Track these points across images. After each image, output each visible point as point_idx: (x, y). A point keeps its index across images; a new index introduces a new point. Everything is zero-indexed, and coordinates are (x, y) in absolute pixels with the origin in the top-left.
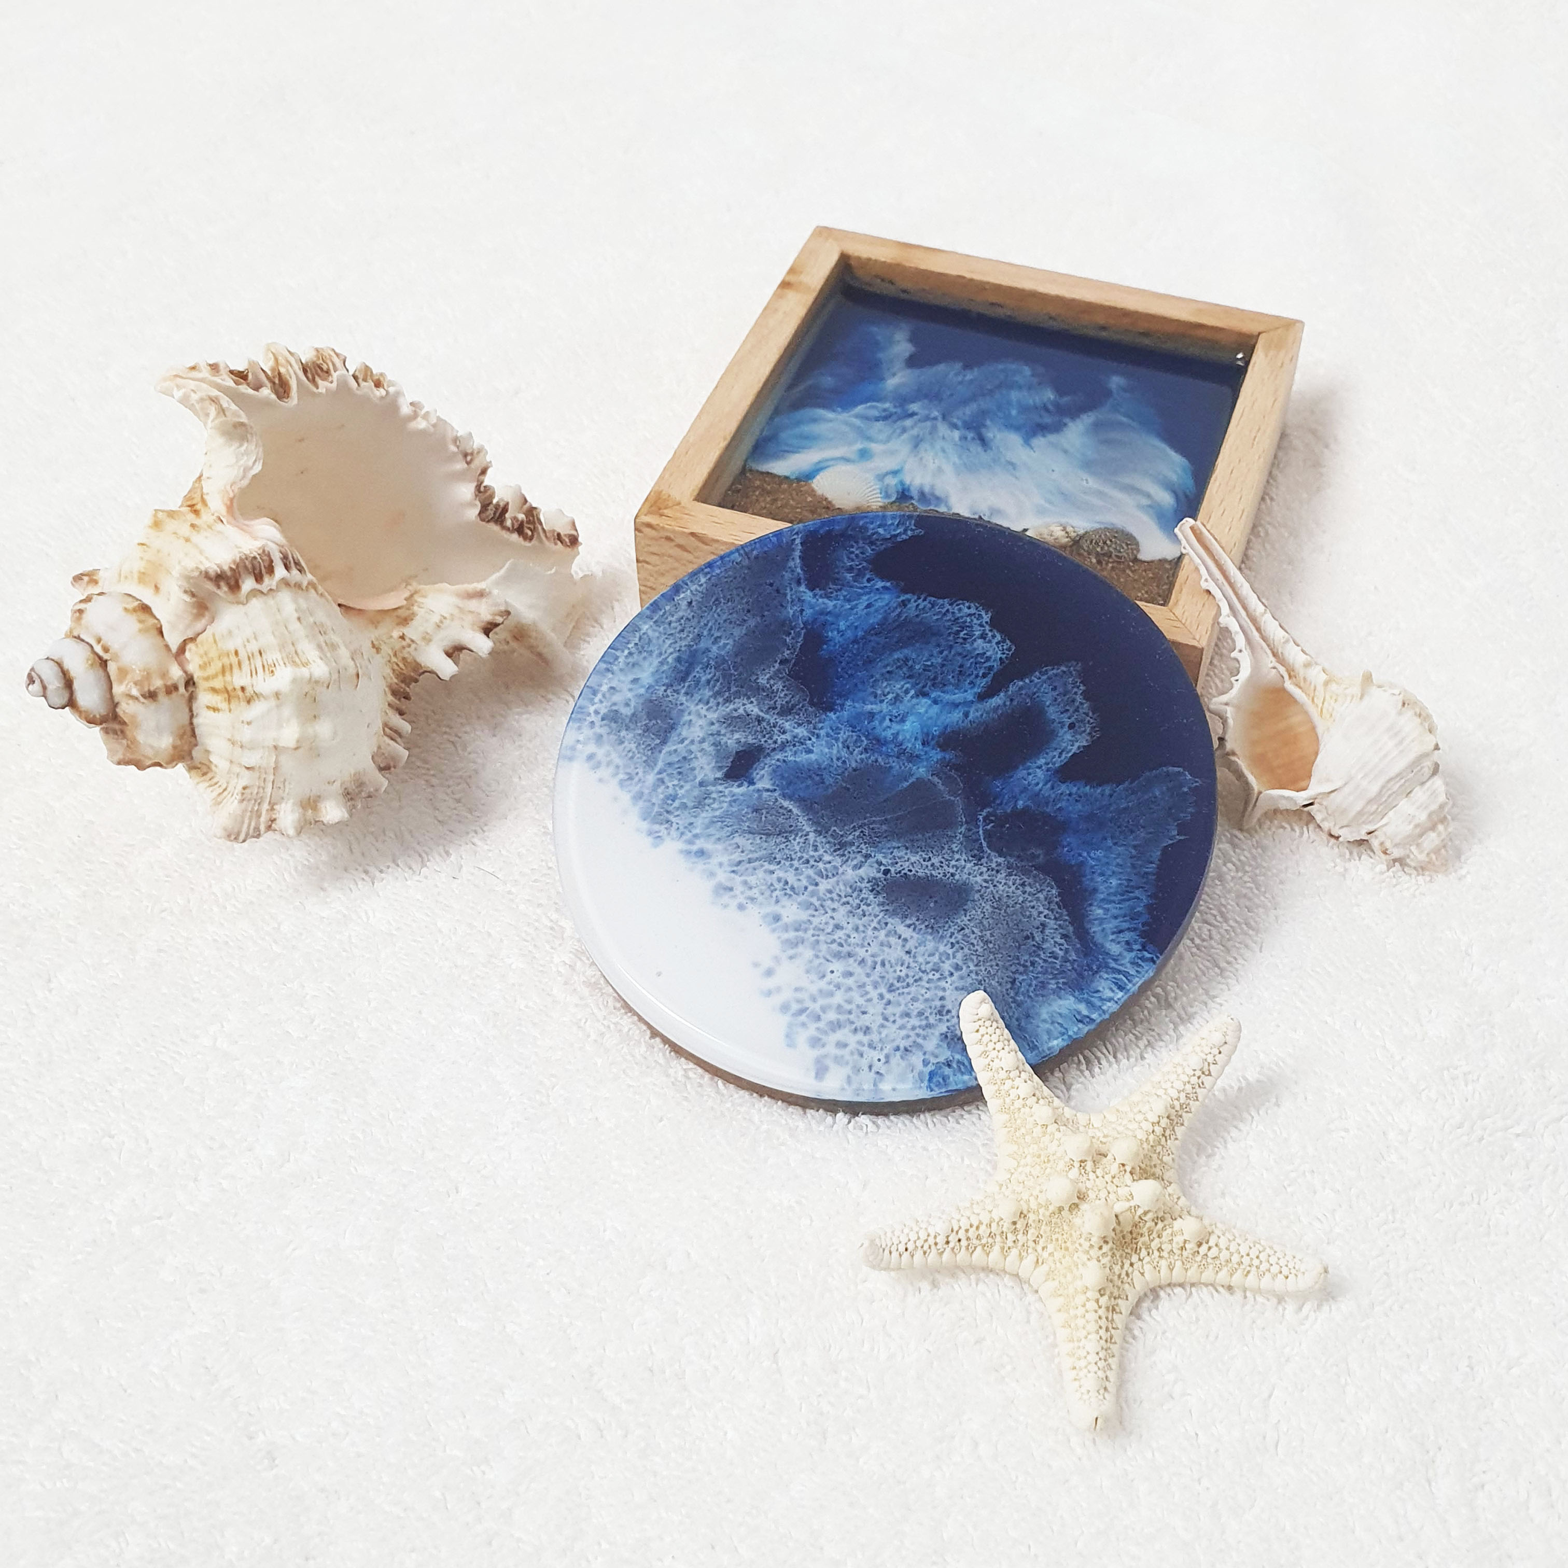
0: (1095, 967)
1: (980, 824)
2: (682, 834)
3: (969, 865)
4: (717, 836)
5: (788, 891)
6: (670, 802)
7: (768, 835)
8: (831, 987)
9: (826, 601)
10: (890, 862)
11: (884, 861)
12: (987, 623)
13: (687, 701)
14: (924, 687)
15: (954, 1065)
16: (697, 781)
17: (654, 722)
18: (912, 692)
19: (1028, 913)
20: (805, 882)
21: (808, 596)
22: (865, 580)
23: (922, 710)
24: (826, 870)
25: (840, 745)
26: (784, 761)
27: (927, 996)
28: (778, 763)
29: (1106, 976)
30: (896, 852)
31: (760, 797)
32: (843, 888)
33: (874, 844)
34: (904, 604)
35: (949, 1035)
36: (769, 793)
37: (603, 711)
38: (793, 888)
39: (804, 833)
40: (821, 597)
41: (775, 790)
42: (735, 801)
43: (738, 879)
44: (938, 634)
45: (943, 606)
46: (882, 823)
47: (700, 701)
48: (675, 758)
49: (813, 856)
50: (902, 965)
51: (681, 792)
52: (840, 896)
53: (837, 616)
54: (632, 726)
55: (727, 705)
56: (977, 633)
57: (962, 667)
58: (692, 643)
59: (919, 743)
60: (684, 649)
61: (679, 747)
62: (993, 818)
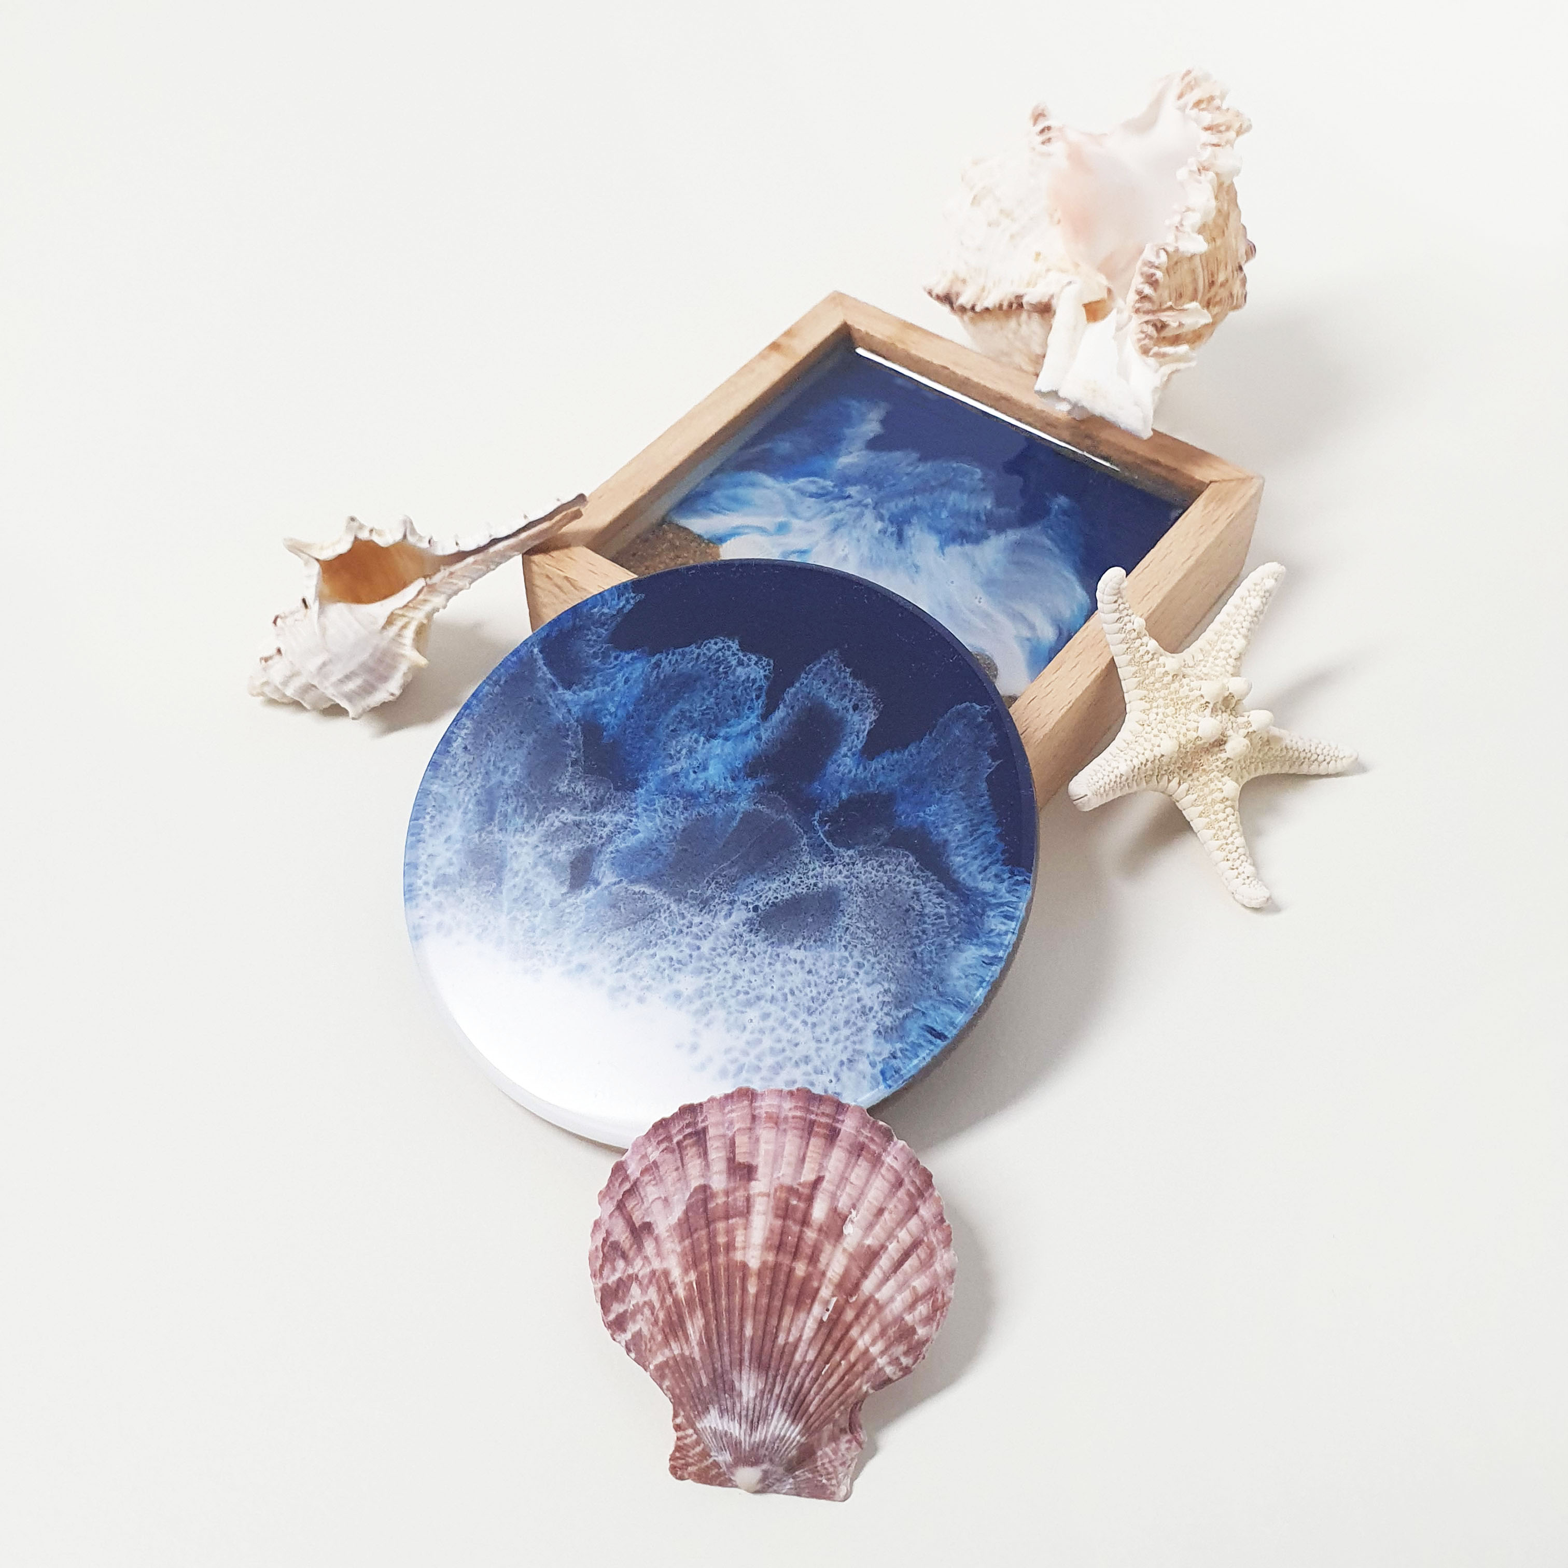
0: (979, 910)
1: (818, 828)
2: (556, 957)
3: (826, 869)
4: (588, 946)
5: (677, 966)
6: (531, 934)
7: (634, 924)
8: (757, 1035)
9: (587, 692)
10: (754, 898)
11: (749, 900)
12: (738, 650)
13: (503, 836)
14: (710, 729)
15: (899, 1054)
16: (547, 903)
17: (483, 869)
18: (702, 739)
19: (897, 889)
20: (687, 951)
21: (568, 695)
22: (612, 659)
23: (718, 751)
24: (702, 931)
25: (661, 815)
26: (617, 851)
27: (846, 1002)
28: (613, 855)
29: (992, 914)
30: (756, 888)
31: (610, 893)
32: (724, 941)
33: (733, 889)
34: (657, 665)
35: (881, 1029)
36: (617, 886)
37: (432, 879)
38: (679, 962)
39: (666, 907)
40: (581, 691)
41: (621, 880)
42: (589, 907)
43: (626, 976)
44: (699, 678)
45: (692, 652)
46: (730, 867)
47: (515, 831)
48: (517, 893)
49: (684, 925)
50: (809, 986)
51: (537, 920)
52: (724, 949)
53: (603, 701)
54: (464, 881)
55: (542, 823)
56: (734, 663)
57: (734, 697)
58: (484, 783)
59: (729, 781)
60: (479, 791)
61: (516, 881)
62: (826, 818)
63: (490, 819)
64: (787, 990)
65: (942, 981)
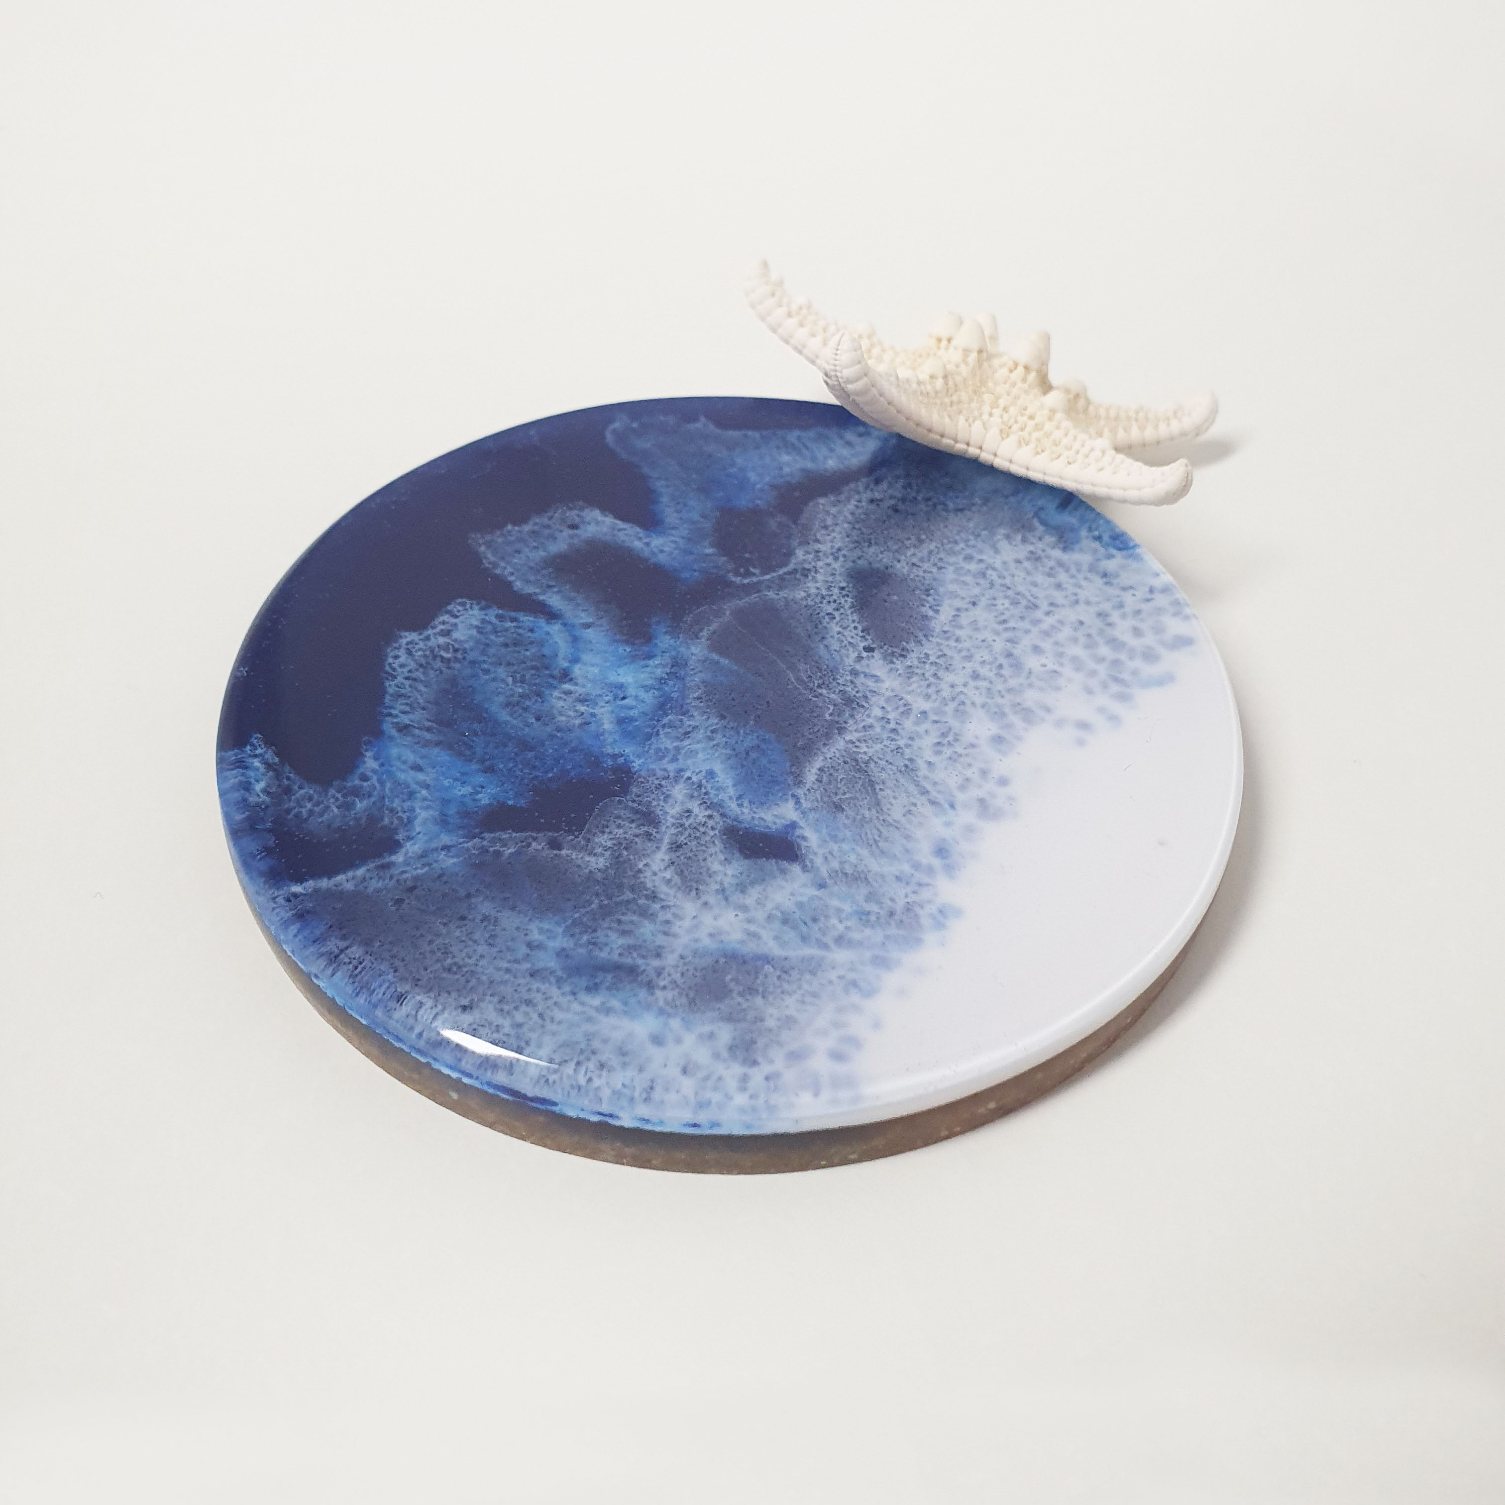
1: (755, 579)
2: (920, 885)
3: (820, 578)
4: (904, 842)
5: (950, 738)
6: (873, 918)
7: (872, 784)
8: (1066, 661)
9: (417, 822)
10: (851, 649)
11: (854, 655)
12: (420, 635)
13: (672, 951)
14: (552, 676)
15: (1096, 535)
16: (818, 893)
17: (732, 985)
18: (567, 686)
19: (863, 516)
20: (927, 726)
21: (412, 848)
22: (365, 784)
23: (594, 670)
24: (896, 708)
25: (688, 742)
26: (739, 797)
27: (1021, 574)
28: (746, 803)
30: (834, 647)
31: (814, 811)
32: (914, 686)
33: (833, 671)
34: (404, 729)
35: (1061, 546)
36: (803, 801)
37: (737, 1069)
38: (943, 735)
39: (850, 746)
40: (411, 830)
42: (834, 838)
43: (960, 797)
44: (453, 681)
45: (398, 685)
46: (795, 670)
47: (667, 934)
48: (790, 935)
49: (883, 728)
50: (994, 605)
51: (847, 907)
52: (928, 686)
53: (446, 802)
54: (751, 1015)
55: (662, 896)
56: (442, 640)
57: (506, 645)
58: (553, 979)
59: (651, 662)
60: (567, 988)
61: (767, 935)
62: (742, 570)
63: (632, 971)
64: (1000, 627)
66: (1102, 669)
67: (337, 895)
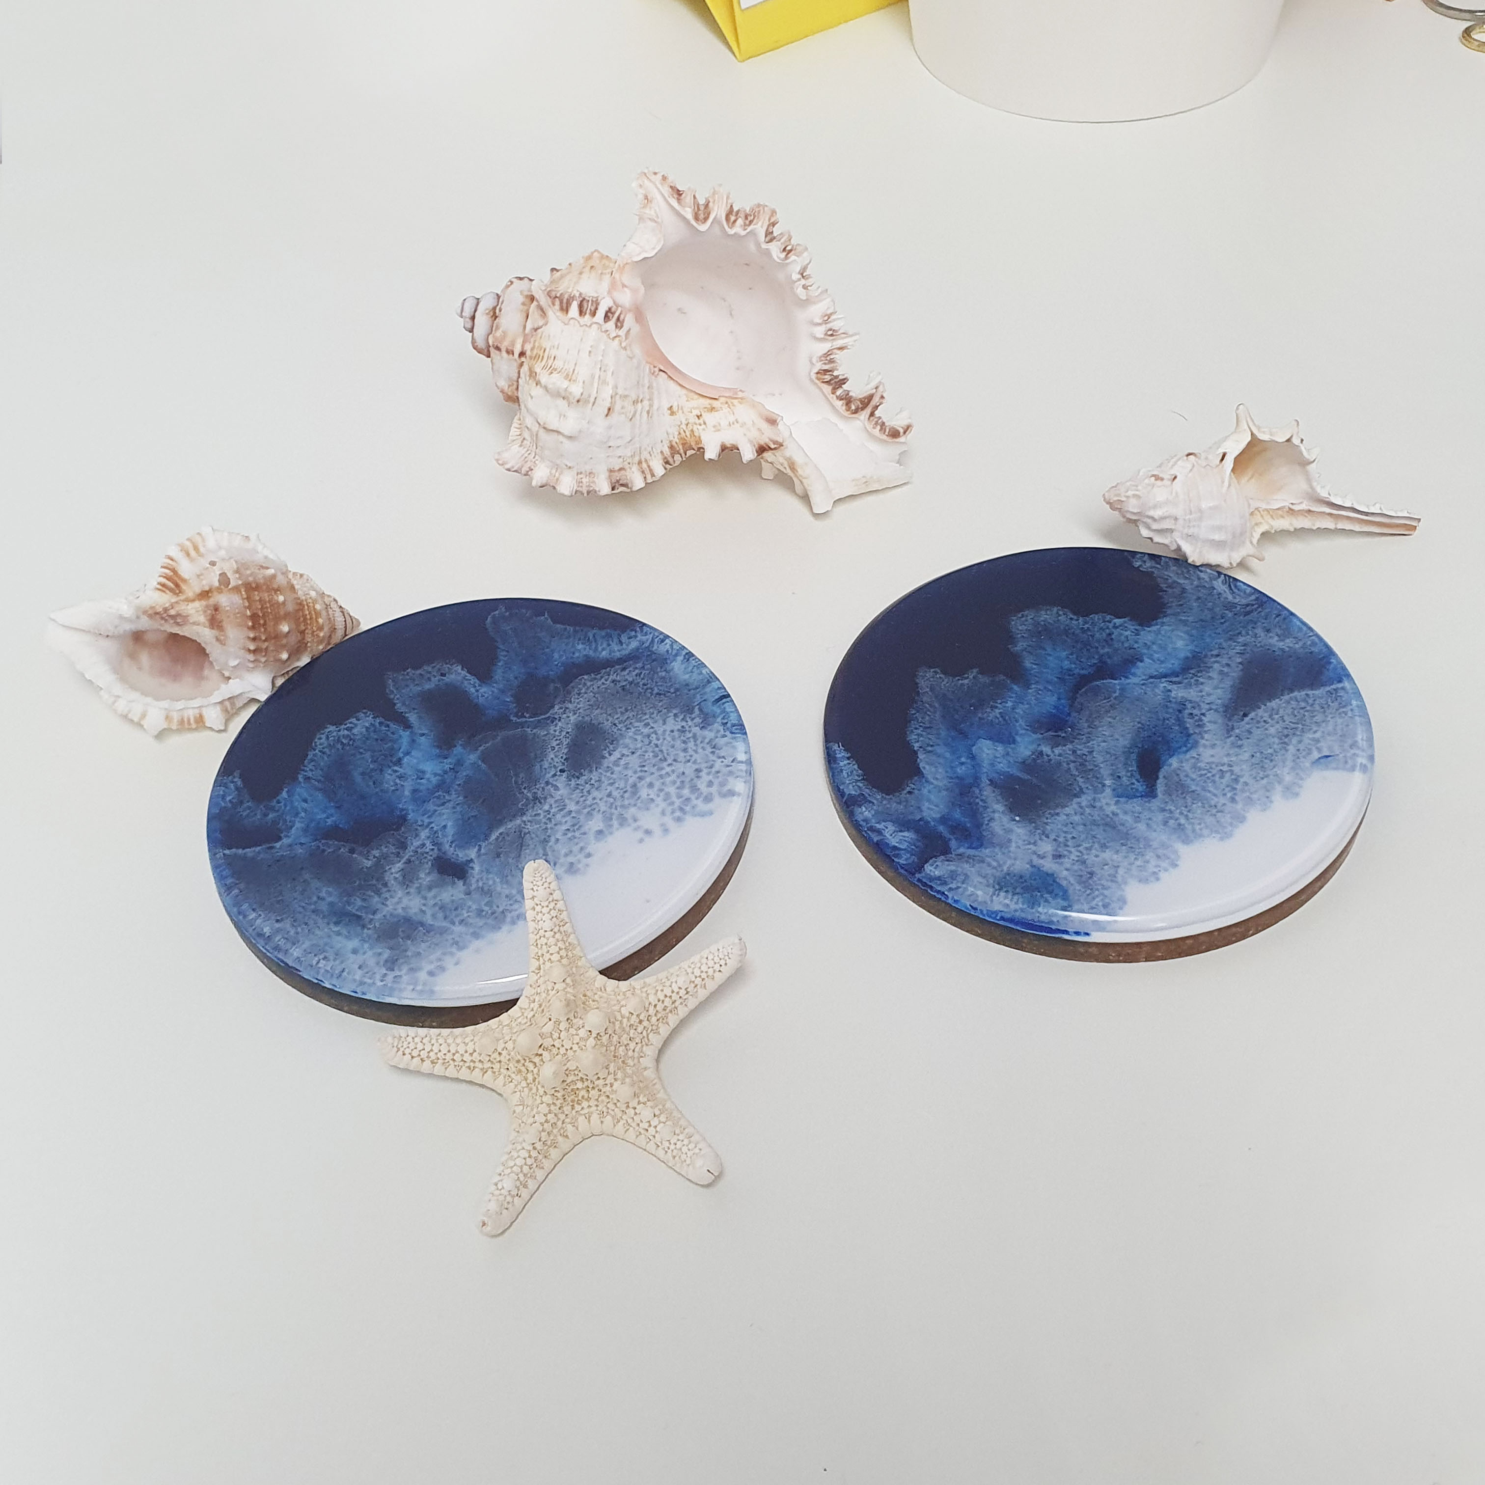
0: (648, 653)
1: (524, 720)
2: (516, 901)
3: (560, 724)
5: (576, 828)
6: (484, 914)
7: (522, 845)
8: (662, 794)
9: (294, 828)
10: (553, 769)
11: (552, 773)
12: (337, 728)
13: (382, 913)
14: (391, 761)
15: (725, 721)
16: (464, 897)
17: (400, 933)
18: (396, 768)
19: (603, 690)
20: (568, 818)
21: (286, 841)
22: (278, 805)
23: (414, 761)
24: (558, 807)
25: (442, 808)
26: (452, 842)
27: (669, 739)
28: (454, 846)
29: (655, 647)
30: (545, 766)
31: (485, 855)
32: (574, 795)
33: (536, 781)
34: (307, 779)
35: (701, 725)
36: (482, 849)
37: (384, 971)
38: (573, 825)
39: (522, 823)
40: (289, 832)
41: (479, 845)
42: (487, 870)
43: (562, 860)
44: (342, 756)
45: (315, 755)
46: (517, 775)
47: (383, 904)
48: (440, 915)
49: (545, 816)
50: (644, 755)
51: (474, 906)
52: (582, 797)
53: (311, 820)
54: (402, 948)
55: (390, 885)
56: (346, 732)
57: (377, 740)
58: (322, 915)
59: (445, 761)
60: (326, 921)
61: (429, 913)
62: (520, 714)
63: (359, 917)
64: (639, 769)
65: (687, 685)
66: (678, 802)
67: (244, 858)
